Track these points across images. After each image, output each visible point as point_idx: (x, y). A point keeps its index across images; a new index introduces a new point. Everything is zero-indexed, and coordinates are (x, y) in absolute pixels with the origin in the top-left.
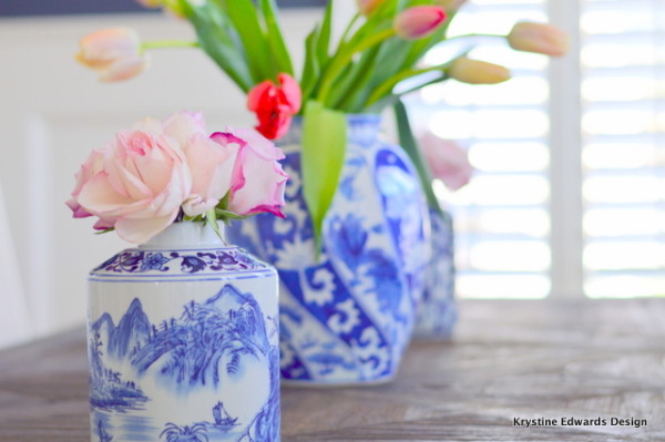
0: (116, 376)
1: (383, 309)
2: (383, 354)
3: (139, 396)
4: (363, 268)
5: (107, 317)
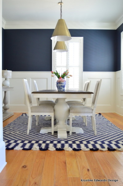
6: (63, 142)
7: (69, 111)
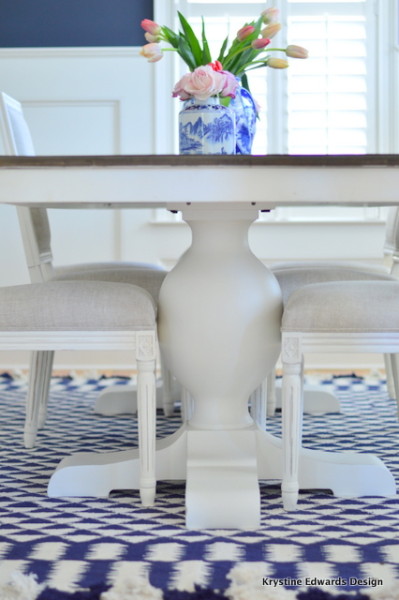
0: (193, 140)
1: (243, 146)
3: (200, 145)
5: (190, 123)
6: (222, 552)
7: (280, 311)
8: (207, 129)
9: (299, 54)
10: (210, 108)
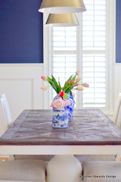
0: (56, 120)
2: (70, 118)
3: (58, 122)
4: (69, 109)
5: (56, 115)
8: (60, 117)
9: (86, 86)
10: (61, 111)
